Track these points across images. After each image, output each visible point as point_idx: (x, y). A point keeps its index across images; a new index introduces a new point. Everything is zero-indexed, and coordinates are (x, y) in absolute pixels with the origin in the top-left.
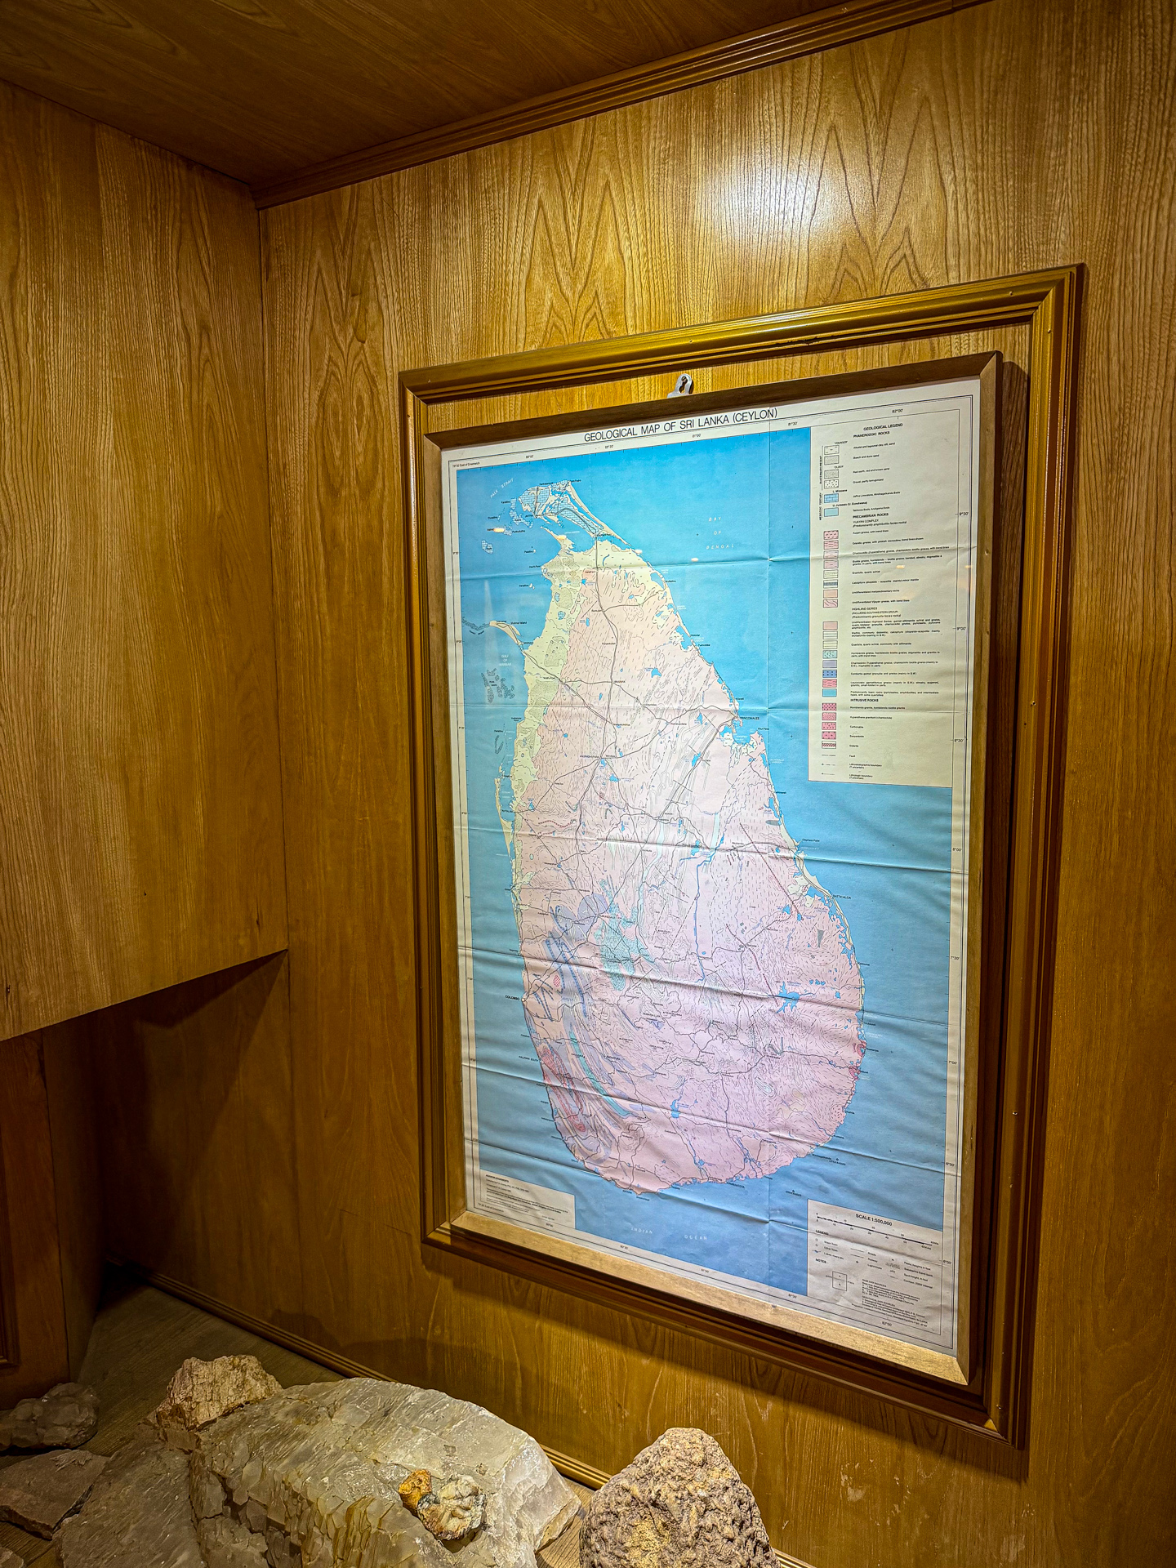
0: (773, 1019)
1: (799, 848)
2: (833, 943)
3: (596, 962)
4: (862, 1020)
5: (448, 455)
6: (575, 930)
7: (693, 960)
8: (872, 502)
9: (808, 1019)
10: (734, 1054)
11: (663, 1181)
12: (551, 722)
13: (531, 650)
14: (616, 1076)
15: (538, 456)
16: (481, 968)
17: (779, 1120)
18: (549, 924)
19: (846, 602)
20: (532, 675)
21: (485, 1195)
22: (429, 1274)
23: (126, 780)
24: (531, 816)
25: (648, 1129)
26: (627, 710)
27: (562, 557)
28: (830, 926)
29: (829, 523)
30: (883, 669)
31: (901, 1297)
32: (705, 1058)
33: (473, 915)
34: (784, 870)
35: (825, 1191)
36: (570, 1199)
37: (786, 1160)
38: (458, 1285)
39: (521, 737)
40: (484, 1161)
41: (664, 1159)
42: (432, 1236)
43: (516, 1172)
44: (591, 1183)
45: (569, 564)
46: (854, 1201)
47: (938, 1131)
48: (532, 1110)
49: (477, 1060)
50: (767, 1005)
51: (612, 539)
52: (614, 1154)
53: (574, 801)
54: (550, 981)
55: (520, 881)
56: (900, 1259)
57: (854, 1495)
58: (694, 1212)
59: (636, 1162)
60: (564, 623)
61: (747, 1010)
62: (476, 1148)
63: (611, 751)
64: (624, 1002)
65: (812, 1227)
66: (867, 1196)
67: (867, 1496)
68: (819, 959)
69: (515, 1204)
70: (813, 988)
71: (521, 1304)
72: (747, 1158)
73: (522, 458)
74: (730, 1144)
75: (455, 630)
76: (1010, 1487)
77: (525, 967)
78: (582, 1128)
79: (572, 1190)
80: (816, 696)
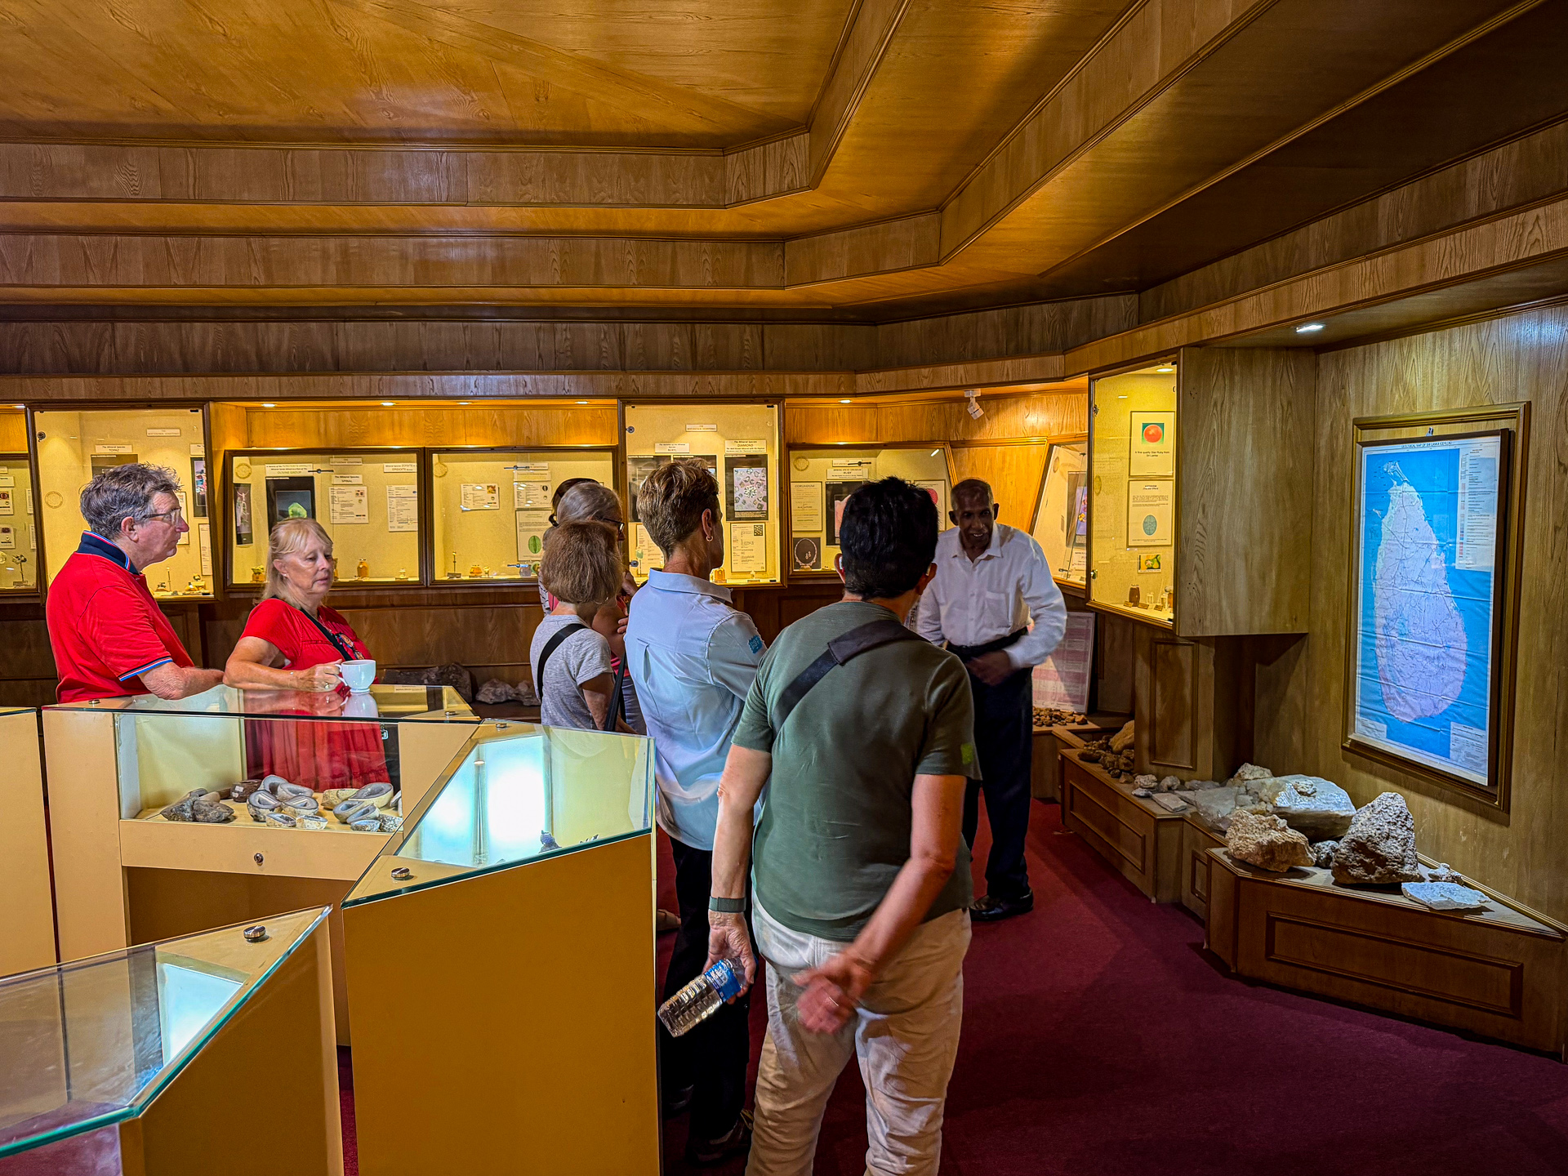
0: (1444, 655)
1: (1452, 593)
2: (1460, 628)
3: (1397, 635)
4: (1467, 655)
5: (1365, 449)
6: (1391, 624)
7: (1423, 634)
8: (1474, 475)
9: (1452, 654)
10: (1433, 668)
11: (1411, 717)
12: (1388, 546)
13: (1383, 520)
14: (1401, 678)
15: (1389, 452)
16: (1365, 639)
17: (1444, 692)
18: (1384, 621)
19: (1467, 506)
20: (1384, 529)
21: (1360, 726)
22: (1344, 763)
23: (1247, 560)
24: (1380, 580)
25: (1408, 698)
26: (1409, 543)
27: (1394, 488)
28: (1459, 621)
29: (1464, 481)
30: (1475, 531)
31: (1474, 757)
32: (1425, 670)
33: (1363, 618)
34: (1448, 601)
35: (1455, 718)
36: (1385, 726)
37: (1446, 707)
38: (1353, 766)
39: (1379, 551)
40: (1362, 714)
41: (1412, 708)
42: (1344, 745)
43: (1371, 717)
44: (1390, 719)
45: (1396, 490)
46: (1463, 721)
47: (1483, 693)
48: (1376, 692)
49: (1362, 674)
50: (1443, 650)
51: (1408, 483)
52: (1398, 708)
53: (1393, 575)
54: (1383, 643)
55: (1376, 605)
56: (1475, 743)
57: (1464, 839)
58: (1420, 729)
59: (1404, 711)
60: (1393, 511)
61: (1437, 652)
62: (1359, 708)
63: (1404, 558)
64: (1404, 650)
65: (1452, 732)
66: (1466, 719)
67: (1467, 839)
68: (1456, 633)
69: (1369, 730)
70: (1455, 643)
71: (1370, 772)
72: (1435, 707)
73: (1384, 452)
74: (1431, 702)
75: (1363, 513)
76: (1505, 829)
77: (1376, 638)
78: (1389, 698)
79: (1386, 723)
80: (1458, 540)
